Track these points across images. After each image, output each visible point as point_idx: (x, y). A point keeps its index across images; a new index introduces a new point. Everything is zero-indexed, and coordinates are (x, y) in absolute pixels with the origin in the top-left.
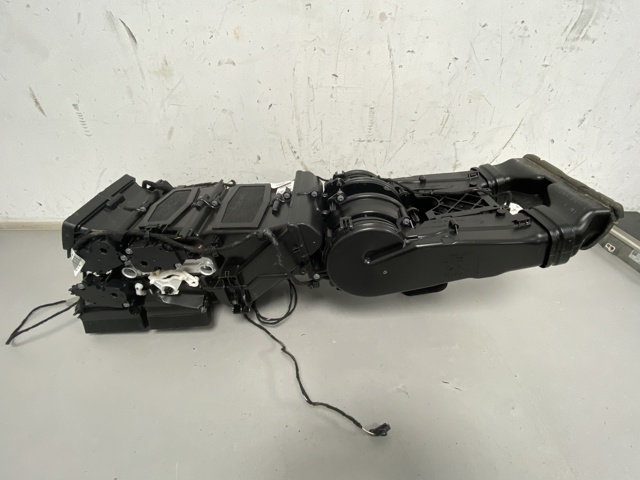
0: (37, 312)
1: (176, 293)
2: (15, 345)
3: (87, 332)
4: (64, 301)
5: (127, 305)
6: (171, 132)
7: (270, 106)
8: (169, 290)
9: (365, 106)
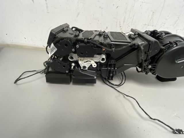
0: (25, 73)
1: (87, 69)
2: (17, 85)
3: (47, 82)
4: (36, 71)
5: (67, 72)
6: (78, 14)
7: (117, 7)
8: (84, 67)
9: (151, 11)
